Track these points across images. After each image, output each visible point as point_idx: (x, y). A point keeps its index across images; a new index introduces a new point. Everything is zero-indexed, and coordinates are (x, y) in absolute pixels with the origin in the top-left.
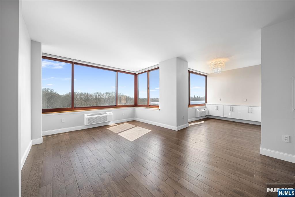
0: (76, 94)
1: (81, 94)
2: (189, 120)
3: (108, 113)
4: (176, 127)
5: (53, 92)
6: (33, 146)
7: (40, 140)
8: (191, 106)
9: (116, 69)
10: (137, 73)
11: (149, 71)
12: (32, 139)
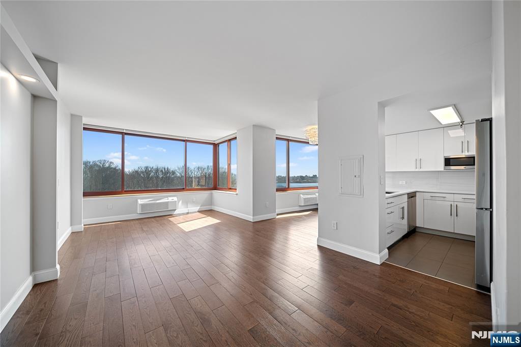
0: (150, 169)
1: (157, 170)
2: (278, 211)
3: (170, 199)
4: (252, 217)
5: (113, 166)
6: (72, 233)
7: (81, 228)
8: (291, 190)
9: (184, 139)
10: (216, 142)
11: (230, 140)
12: (71, 225)
